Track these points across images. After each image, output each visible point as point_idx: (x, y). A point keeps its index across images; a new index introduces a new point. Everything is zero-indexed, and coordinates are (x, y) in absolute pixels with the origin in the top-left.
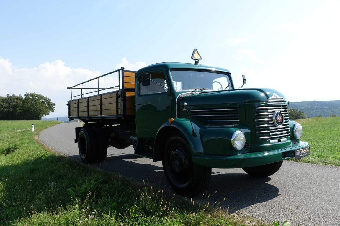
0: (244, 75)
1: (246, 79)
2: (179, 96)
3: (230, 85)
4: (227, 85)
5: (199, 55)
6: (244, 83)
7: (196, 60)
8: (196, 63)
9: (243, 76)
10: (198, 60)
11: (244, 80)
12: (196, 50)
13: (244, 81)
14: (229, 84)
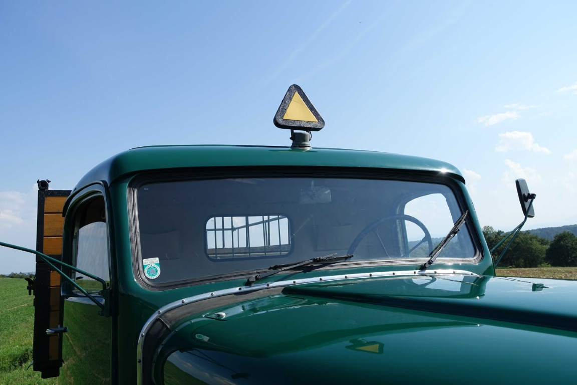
0: (524, 181)
1: (532, 197)
2: (155, 316)
3: (462, 226)
4: (451, 225)
5: (312, 108)
6: (528, 212)
7: (295, 131)
8: (298, 141)
9: (517, 182)
10: (309, 129)
11: (526, 199)
12: (297, 88)
13: (527, 205)
14: (457, 223)
